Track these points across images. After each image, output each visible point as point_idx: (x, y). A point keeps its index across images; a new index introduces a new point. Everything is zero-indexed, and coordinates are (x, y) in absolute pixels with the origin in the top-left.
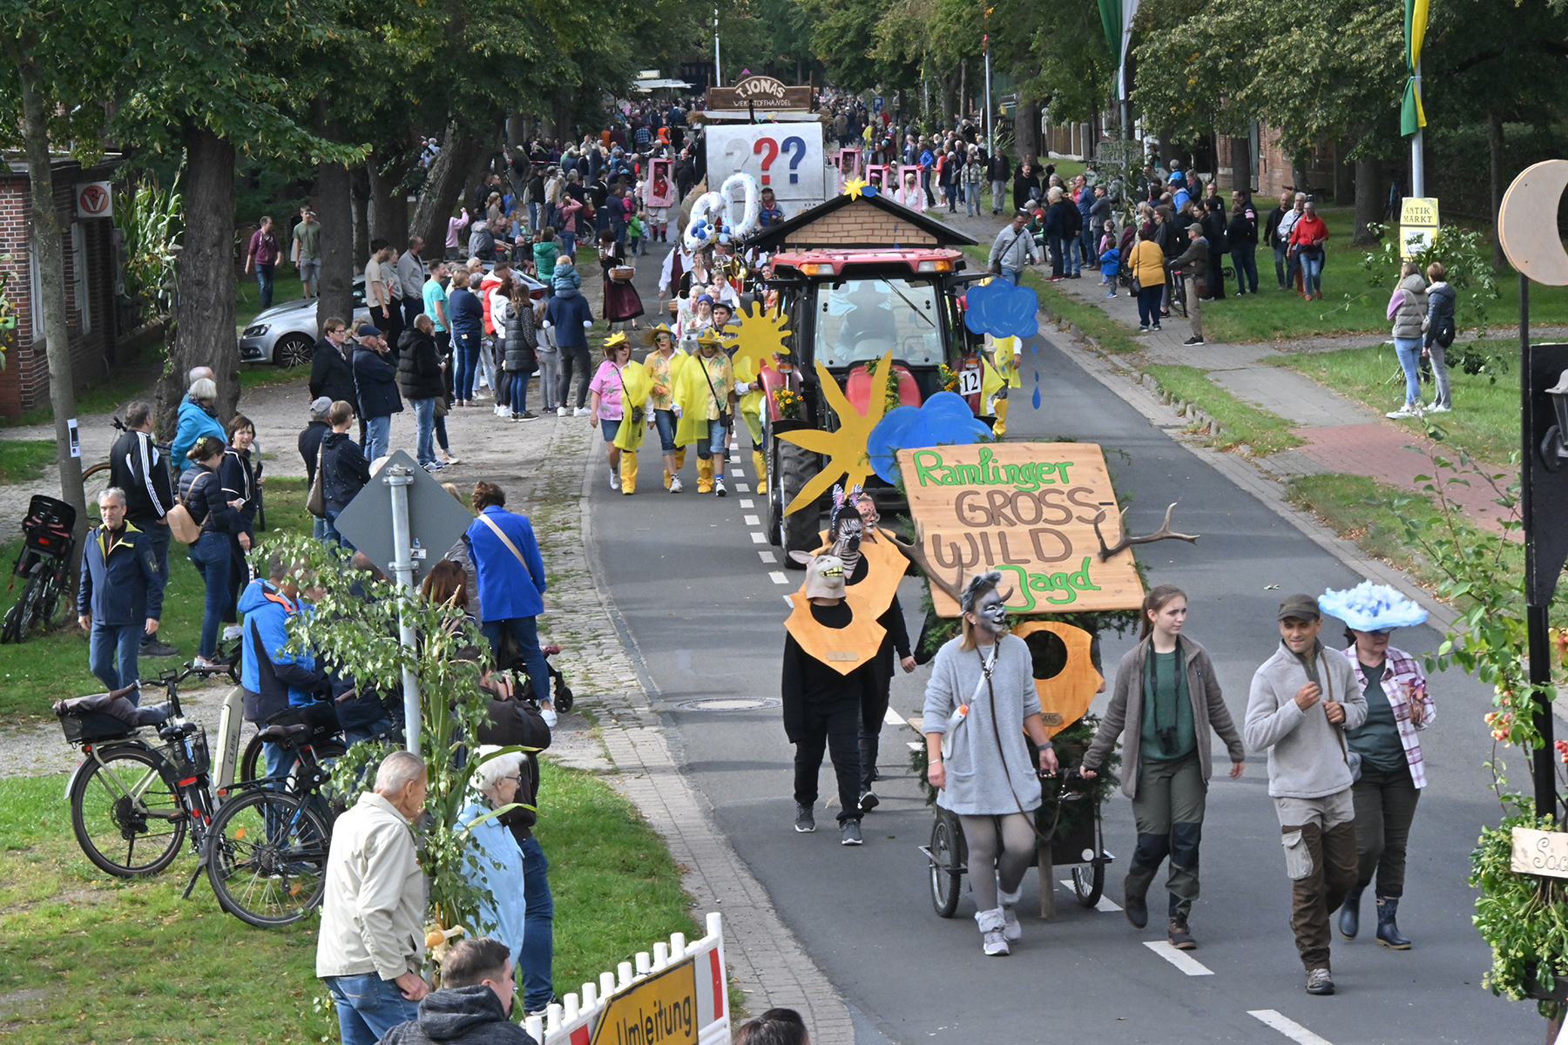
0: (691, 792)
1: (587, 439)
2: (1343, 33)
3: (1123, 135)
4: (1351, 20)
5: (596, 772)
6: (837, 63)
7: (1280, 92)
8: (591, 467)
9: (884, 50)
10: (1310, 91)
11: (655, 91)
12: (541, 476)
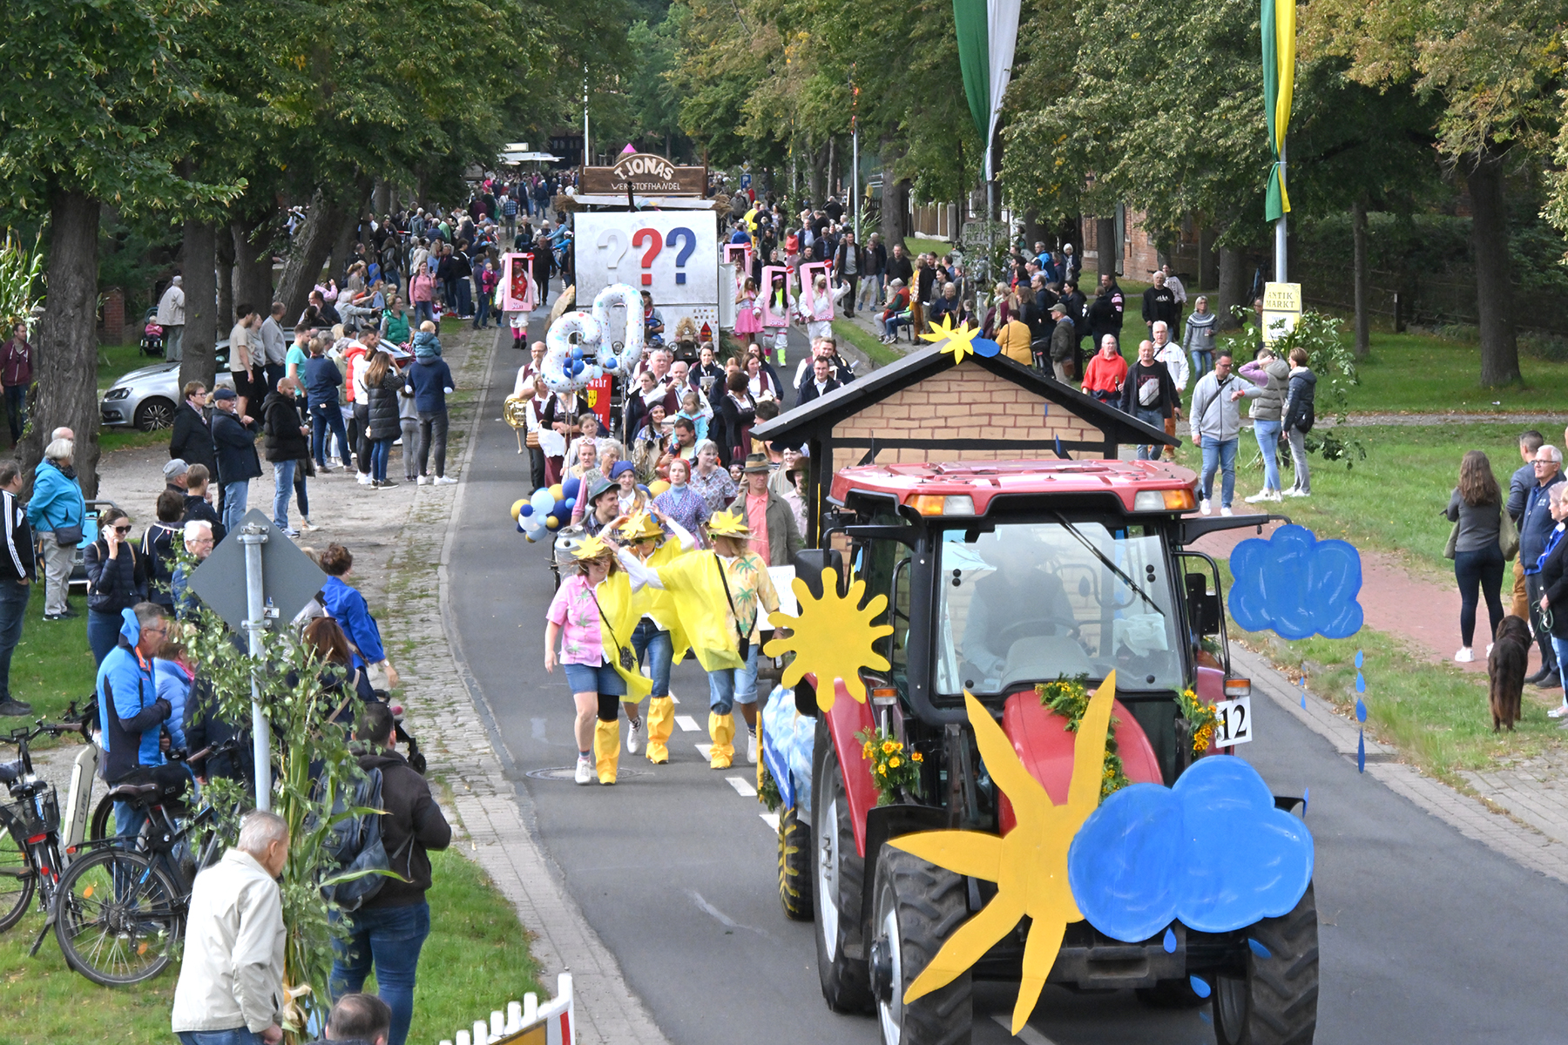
0: (542, 860)
1: (448, 508)
2: (1210, 118)
3: (990, 216)
4: (1218, 105)
6: (705, 139)
7: (1146, 176)
8: (450, 536)
9: (753, 127)
10: (1175, 175)
11: (523, 163)
12: (400, 543)
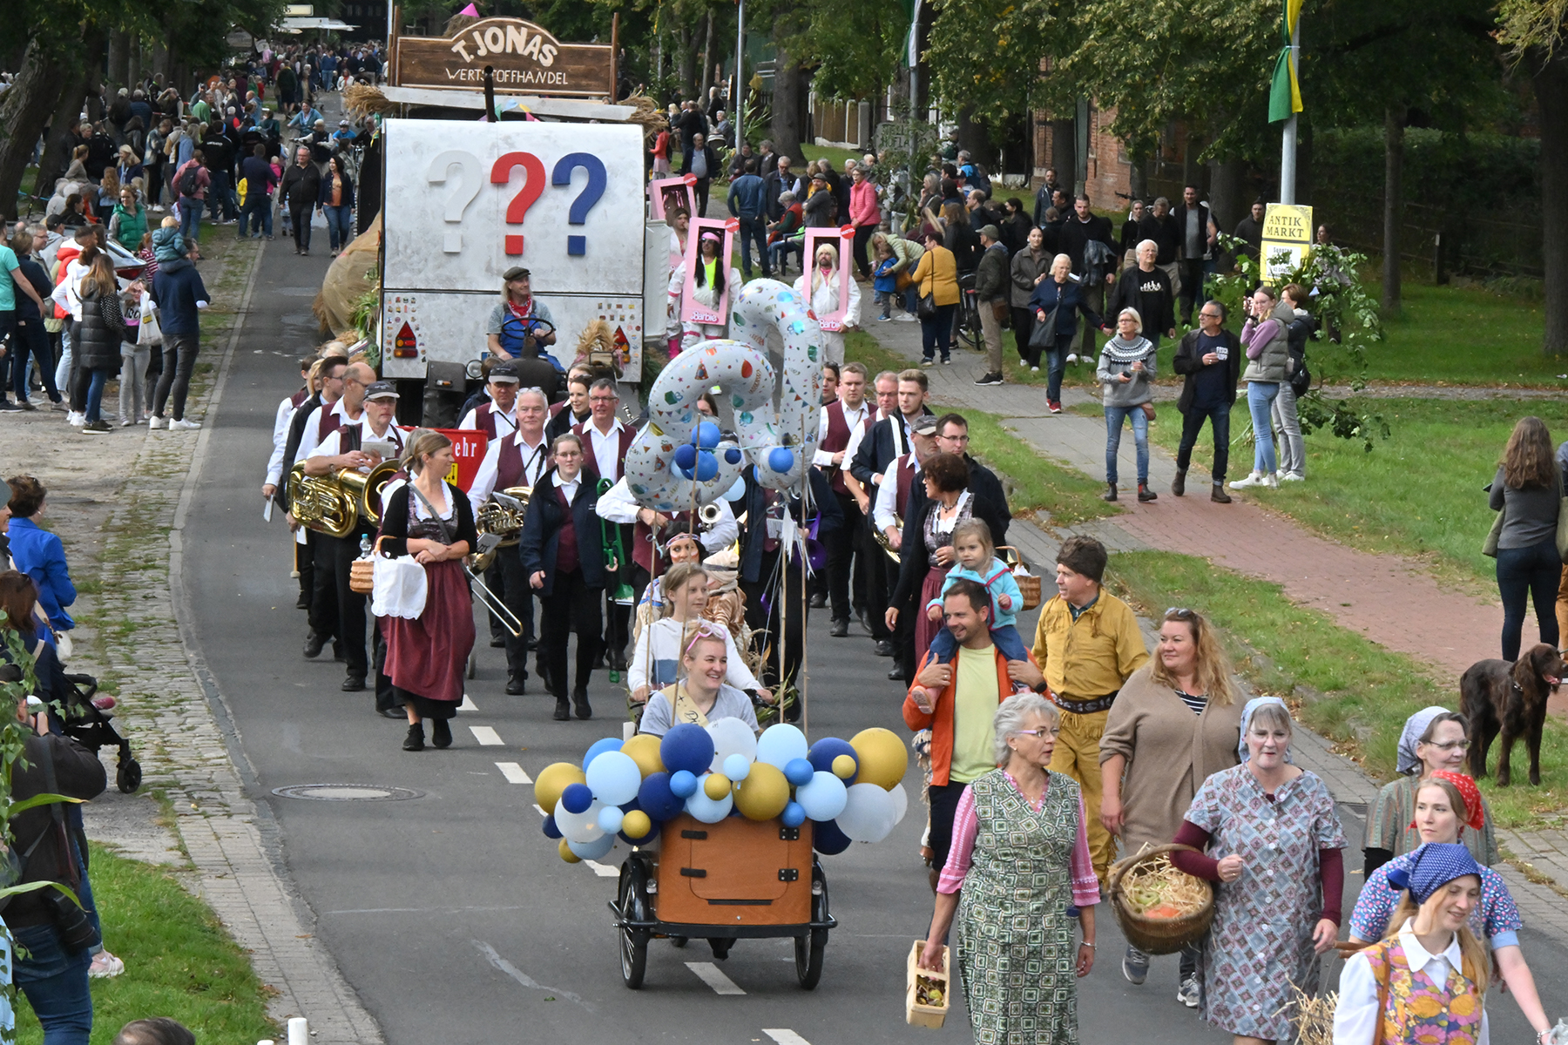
0: (288, 898)
1: (186, 459)
3: (912, 114)
5: (165, 867)
7: (1116, 63)
8: (187, 495)
10: (1156, 63)
11: (308, 33)
12: (122, 501)
